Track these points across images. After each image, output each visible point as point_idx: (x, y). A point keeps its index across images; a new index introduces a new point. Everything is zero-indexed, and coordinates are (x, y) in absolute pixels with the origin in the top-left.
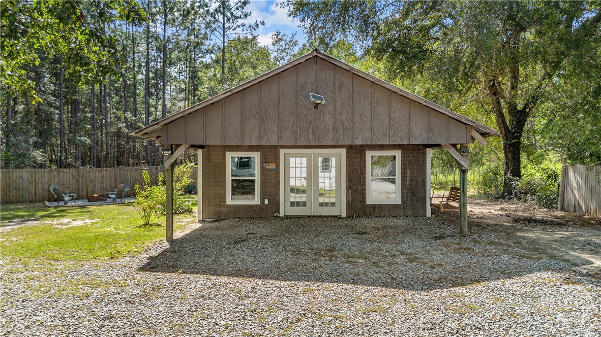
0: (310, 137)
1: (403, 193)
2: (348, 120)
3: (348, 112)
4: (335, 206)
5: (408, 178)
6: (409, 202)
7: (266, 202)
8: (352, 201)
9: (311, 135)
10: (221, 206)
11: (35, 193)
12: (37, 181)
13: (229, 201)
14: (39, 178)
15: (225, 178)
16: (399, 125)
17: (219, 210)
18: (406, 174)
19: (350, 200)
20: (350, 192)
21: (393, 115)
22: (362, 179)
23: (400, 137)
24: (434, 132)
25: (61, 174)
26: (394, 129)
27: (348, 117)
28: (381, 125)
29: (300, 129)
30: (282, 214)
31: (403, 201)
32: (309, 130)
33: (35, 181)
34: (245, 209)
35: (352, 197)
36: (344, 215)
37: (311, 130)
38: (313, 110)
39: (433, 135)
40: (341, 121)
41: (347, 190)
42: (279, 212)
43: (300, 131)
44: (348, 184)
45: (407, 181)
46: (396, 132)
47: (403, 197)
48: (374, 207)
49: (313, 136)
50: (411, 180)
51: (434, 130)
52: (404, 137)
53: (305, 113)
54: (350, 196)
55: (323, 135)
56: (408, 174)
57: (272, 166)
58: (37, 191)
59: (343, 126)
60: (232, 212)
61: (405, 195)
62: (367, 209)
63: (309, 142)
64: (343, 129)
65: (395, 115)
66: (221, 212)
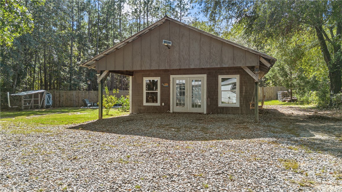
0: (166, 65)
1: (240, 100)
2: (186, 55)
3: (187, 50)
4: (200, 107)
5: (244, 91)
6: (244, 106)
7: (163, 104)
8: (210, 105)
9: (166, 64)
10: (141, 106)
11: (79, 102)
12: (79, 97)
13: (145, 104)
14: (80, 96)
15: (143, 91)
16: (215, 57)
17: (140, 108)
18: (243, 89)
19: (209, 104)
20: (209, 99)
21: (212, 51)
22: (216, 92)
23: (216, 63)
24: (236, 59)
25: (90, 94)
26: (212, 59)
27: (186, 52)
28: (205, 57)
29: (161, 60)
30: (171, 111)
31: (241, 105)
32: (165, 61)
33: (78, 97)
34: (153, 108)
35: (210, 102)
36: (205, 112)
37: (167, 61)
38: (168, 50)
39: (235, 61)
40: (182, 56)
41: (207, 98)
42: (170, 110)
43: (161, 62)
44: (208, 95)
45: (243, 94)
46: (214, 61)
47: (240, 102)
48: (222, 108)
49: (167, 64)
50: (246, 92)
51: (236, 58)
52: (218, 63)
53: (164, 52)
54: (209, 102)
55: (173, 63)
56: (244, 89)
57: (166, 85)
58: (79, 101)
59: (184, 58)
60: (146, 109)
61: (242, 101)
62: (219, 110)
63: (166, 68)
64: (184, 60)
65: (213, 50)
66: (141, 109)
